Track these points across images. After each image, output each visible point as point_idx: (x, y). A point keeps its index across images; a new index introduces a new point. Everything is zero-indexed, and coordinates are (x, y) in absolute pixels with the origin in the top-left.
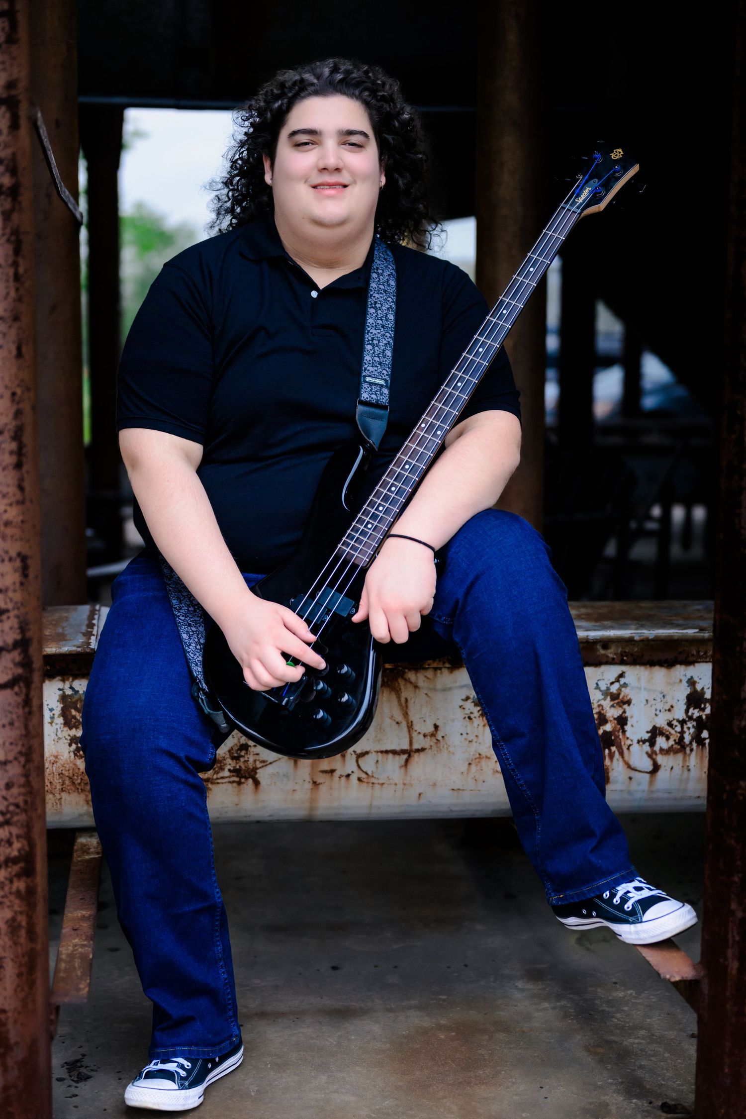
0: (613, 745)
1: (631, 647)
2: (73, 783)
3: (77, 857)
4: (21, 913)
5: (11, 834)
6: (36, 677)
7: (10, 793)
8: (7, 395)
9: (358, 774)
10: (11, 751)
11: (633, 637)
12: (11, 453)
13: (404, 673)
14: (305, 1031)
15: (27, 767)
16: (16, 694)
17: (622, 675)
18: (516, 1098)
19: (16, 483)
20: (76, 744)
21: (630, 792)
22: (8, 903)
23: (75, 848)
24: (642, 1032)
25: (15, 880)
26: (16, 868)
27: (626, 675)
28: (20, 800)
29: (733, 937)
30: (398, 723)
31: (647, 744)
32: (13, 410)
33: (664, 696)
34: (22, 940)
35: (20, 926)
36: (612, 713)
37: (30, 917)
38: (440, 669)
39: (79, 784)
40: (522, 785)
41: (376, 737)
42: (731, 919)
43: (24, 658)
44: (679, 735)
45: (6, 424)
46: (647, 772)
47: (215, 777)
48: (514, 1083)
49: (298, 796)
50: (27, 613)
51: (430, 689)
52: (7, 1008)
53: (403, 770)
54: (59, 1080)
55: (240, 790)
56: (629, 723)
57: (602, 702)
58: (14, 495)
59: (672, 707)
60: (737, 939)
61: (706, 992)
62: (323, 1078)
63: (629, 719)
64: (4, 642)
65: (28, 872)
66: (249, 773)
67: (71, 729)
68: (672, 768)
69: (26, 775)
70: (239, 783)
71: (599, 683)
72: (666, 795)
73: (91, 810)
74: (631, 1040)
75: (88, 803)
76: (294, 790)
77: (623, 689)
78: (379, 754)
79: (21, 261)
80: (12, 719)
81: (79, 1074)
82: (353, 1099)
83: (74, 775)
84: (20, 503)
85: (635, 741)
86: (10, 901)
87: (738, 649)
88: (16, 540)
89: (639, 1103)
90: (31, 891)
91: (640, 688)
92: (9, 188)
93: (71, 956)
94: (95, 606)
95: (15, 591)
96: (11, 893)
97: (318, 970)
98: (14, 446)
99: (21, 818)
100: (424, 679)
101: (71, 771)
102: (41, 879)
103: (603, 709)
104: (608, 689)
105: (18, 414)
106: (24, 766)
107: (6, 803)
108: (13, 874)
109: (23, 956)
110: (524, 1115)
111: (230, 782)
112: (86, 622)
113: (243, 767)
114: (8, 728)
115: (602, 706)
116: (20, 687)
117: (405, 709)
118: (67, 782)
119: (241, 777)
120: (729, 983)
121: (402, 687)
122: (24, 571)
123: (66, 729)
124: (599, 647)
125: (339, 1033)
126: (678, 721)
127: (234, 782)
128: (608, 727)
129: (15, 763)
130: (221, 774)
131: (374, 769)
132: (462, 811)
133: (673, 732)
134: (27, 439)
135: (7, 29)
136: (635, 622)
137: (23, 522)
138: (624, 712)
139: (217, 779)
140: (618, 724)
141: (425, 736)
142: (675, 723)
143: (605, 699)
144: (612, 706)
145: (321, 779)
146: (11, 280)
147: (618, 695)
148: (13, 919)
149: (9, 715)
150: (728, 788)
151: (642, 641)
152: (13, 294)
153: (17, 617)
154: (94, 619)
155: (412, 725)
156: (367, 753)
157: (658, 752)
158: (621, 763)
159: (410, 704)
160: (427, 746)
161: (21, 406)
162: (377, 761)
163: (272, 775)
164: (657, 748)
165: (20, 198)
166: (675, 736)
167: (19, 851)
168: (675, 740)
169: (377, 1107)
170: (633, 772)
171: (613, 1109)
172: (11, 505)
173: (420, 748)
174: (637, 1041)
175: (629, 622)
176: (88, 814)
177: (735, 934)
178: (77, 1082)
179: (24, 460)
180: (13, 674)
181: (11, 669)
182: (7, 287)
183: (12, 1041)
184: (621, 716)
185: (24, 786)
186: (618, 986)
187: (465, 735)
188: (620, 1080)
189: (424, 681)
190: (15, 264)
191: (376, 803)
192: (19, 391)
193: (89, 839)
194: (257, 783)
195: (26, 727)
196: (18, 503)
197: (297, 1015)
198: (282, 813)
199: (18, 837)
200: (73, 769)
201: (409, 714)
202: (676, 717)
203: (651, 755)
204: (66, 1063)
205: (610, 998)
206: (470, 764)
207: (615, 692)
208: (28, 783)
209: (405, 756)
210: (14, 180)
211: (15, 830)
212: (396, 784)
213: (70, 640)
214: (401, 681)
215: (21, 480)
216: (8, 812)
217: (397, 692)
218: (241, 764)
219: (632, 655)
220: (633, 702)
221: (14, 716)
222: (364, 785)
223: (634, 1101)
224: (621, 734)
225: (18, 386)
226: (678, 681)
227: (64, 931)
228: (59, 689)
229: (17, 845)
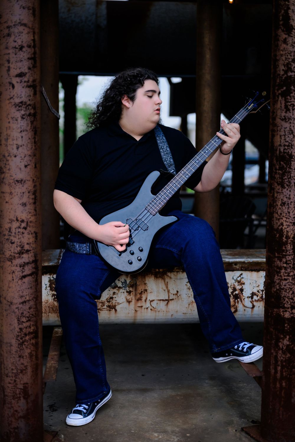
0: (239, 299)
1: (245, 265)
2: (53, 310)
3: (54, 335)
4: (33, 351)
5: (30, 324)
6: (40, 272)
7: (30, 311)
8: (31, 180)
9: (150, 307)
10: (31, 297)
11: (245, 261)
12: (32, 199)
13: (167, 273)
14: (131, 396)
15: (36, 302)
16: (33, 278)
17: (241, 274)
18: (202, 418)
19: (34, 209)
20: (54, 296)
21: (245, 315)
22: (29, 347)
23: (54, 332)
24: (248, 397)
25: (32, 339)
26: (32, 336)
27: (243, 274)
28: (34, 313)
29: (272, 361)
30: (164, 290)
31: (250, 298)
32: (33, 185)
33: (256, 282)
34: (34, 360)
35: (33, 355)
36: (238, 287)
37: (36, 352)
38: (179, 272)
39: (55, 310)
40: (204, 311)
41: (157, 295)
42: (272, 355)
43: (36, 266)
44: (261, 295)
45: (31, 190)
46: (250, 308)
47: (101, 308)
48: (202, 413)
49: (130, 315)
50: (37, 251)
51: (175, 279)
52: (28, 382)
53: (166, 306)
54: (47, 411)
55: (110, 313)
56: (244, 291)
57: (235, 284)
58: (33, 213)
59: (259, 285)
60: (274, 362)
61: (264, 380)
62: (137, 411)
63: (244, 289)
64: (29, 261)
65: (36, 337)
66: (113, 307)
67: (52, 291)
68: (259, 307)
69: (36, 305)
70: (110, 310)
71: (234, 277)
72: (257, 316)
73: (59, 319)
74: (243, 400)
75: (58, 317)
76: (129, 313)
77: (242, 279)
78: (158, 301)
79: (36, 137)
80: (31, 286)
81: (53, 409)
82: (147, 418)
83: (53, 307)
84: (35, 215)
85: (246, 297)
86: (30, 347)
87: (273, 265)
88: (34, 227)
89: (244, 420)
90: (37, 343)
91: (248, 279)
92: (33, 114)
93: (51, 367)
94: (62, 250)
95: (33, 244)
96: (30, 344)
97: (137, 376)
98: (33, 197)
99: (34, 319)
100: (174, 275)
101: (52, 306)
102: (40, 340)
103: (235, 286)
104: (237, 279)
105: (35, 186)
106: (35, 302)
107: (29, 314)
108: (31, 337)
109: (34, 365)
110: (204, 424)
111: (107, 310)
112: (58, 255)
113: (111, 305)
114: (30, 289)
115: (235, 285)
116: (34, 276)
117: (167, 285)
118: (51, 310)
119: (110, 309)
120: (271, 377)
121: (166, 278)
122: (36, 237)
123: (51, 291)
124: (233, 265)
125: (143, 397)
126: (261, 290)
127: (108, 310)
128: (237, 292)
129: (32, 301)
130: (104, 307)
131: (156, 306)
132: (187, 321)
133: (259, 294)
134: (38, 194)
135: (33, 63)
136: (246, 256)
137: (36, 221)
138: (242, 287)
139: (102, 309)
140: (240, 291)
141: (174, 295)
142: (260, 291)
143: (236, 283)
144: (238, 285)
145: (138, 309)
146: (33, 143)
147: (240, 281)
148: (31, 353)
149: (31, 285)
150: (270, 311)
151: (248, 263)
152: (34, 147)
153: (34, 252)
154: (61, 254)
155: (169, 291)
156: (154, 300)
157: (254, 301)
158: (241, 305)
159: (169, 284)
160: (174, 298)
161: (36, 183)
162: (157, 303)
163: (121, 308)
164: (254, 300)
165: (37, 117)
166: (260, 295)
167: (33, 330)
168: (260, 297)
169: (154, 421)
170: (246, 308)
171: (235, 422)
172: (32, 216)
173: (172, 299)
174: (245, 400)
175: (244, 256)
176: (58, 320)
177: (273, 361)
178: (52, 412)
179: (36, 201)
180: (32, 271)
181: (31, 270)
182: (32, 145)
183: (30, 394)
184: (241, 288)
185: (35, 308)
186: (241, 382)
187: (187, 294)
188: (238, 413)
189: (173, 276)
190: (35, 138)
191: (157, 318)
192: (35, 179)
193: (58, 329)
194: (116, 310)
195: (36, 289)
196: (34, 215)
197: (129, 391)
198: (125, 321)
199: (33, 325)
200: (53, 305)
201: (168, 287)
202: (260, 289)
203: (252, 302)
204: (49, 405)
205: (238, 386)
206: (189, 304)
207: (239, 280)
208: (36, 308)
209: (167, 302)
210: (35, 111)
211: (32, 323)
212: (164, 311)
213: (53, 261)
214: (166, 276)
215: (35, 208)
216: (29, 317)
217: (164, 280)
218: (110, 304)
219: (245, 267)
220: (245, 284)
221: (32, 285)
222: (153, 311)
223: (242, 420)
224: (241, 295)
225: (35, 177)
226: (261, 276)
227: (48, 359)
228: (49, 278)
229: (32, 328)
